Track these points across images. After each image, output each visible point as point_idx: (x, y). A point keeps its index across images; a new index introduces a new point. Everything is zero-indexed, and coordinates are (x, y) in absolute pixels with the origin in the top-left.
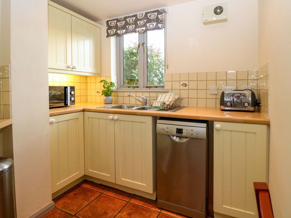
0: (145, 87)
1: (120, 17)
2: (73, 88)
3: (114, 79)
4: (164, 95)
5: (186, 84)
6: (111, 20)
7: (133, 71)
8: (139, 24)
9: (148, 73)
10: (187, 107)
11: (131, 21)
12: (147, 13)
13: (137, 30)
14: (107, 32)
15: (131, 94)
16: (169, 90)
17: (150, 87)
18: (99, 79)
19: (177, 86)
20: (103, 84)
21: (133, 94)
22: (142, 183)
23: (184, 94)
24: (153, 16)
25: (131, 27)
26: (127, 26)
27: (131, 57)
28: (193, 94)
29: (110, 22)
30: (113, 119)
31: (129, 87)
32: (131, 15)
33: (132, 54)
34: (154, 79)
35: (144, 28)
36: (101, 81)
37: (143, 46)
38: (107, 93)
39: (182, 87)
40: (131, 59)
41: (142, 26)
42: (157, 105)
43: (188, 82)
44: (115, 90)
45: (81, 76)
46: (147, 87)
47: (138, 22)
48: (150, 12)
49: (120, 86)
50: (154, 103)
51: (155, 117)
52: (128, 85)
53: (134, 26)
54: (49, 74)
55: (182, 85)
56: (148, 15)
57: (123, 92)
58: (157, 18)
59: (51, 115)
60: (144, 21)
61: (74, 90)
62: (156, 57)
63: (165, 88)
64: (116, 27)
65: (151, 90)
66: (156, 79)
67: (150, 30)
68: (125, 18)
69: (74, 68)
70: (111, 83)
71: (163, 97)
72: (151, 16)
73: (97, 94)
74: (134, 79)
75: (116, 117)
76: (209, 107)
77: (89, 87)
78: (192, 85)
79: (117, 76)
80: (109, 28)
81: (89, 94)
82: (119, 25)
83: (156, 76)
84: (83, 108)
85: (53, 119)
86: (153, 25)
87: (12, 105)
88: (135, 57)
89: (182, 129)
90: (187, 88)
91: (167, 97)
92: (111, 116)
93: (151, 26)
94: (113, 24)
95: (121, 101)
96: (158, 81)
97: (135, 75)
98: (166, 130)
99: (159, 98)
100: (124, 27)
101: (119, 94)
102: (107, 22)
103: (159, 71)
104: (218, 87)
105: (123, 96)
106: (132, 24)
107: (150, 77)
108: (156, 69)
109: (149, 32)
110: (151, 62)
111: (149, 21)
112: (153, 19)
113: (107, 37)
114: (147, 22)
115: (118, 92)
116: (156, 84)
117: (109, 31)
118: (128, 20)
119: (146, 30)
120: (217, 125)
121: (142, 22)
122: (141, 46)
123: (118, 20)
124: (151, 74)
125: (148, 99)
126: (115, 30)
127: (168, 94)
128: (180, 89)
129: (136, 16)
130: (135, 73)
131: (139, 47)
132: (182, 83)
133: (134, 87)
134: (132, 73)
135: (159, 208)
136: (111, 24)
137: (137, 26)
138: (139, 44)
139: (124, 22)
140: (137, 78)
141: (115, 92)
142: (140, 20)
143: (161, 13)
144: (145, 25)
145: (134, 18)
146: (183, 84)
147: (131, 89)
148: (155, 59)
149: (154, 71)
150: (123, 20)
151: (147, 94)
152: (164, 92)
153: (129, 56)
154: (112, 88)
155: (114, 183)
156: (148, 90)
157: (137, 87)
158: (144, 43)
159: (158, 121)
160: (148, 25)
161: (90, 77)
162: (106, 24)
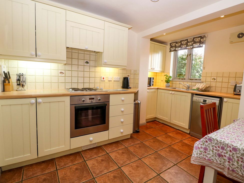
0: (189, 79)
1: (178, 41)
2: (153, 78)
3: (171, 74)
4: (200, 84)
5: (215, 79)
6: (173, 43)
7: (182, 69)
8: (189, 45)
9: (192, 71)
10: (214, 92)
11: (184, 43)
12: (194, 38)
13: (187, 48)
14: (170, 49)
15: (180, 82)
16: (204, 82)
17: (192, 79)
18: (163, 74)
19: (209, 79)
20: (165, 76)
21: (182, 83)
22: (183, 124)
23: (213, 84)
24: (198, 40)
25: (184, 46)
26: (182, 46)
27: (181, 61)
28: (219, 85)
29: (172, 44)
30: (171, 94)
31: (179, 79)
32: (184, 39)
33: (183, 59)
34: (196, 74)
35: (192, 47)
36: (165, 75)
37: (190, 56)
38: (167, 82)
39: (212, 80)
40: (181, 62)
41: (191, 46)
42: (194, 89)
43: (216, 77)
44: (171, 80)
45: (154, 72)
46: (190, 79)
47: (188, 44)
48: (196, 38)
49: (174, 78)
50: (193, 88)
51: (193, 94)
52: (178, 78)
53: (186, 46)
54: (149, 72)
55: (212, 79)
56: (195, 39)
57: (176, 81)
58: (200, 41)
59: (148, 89)
60: (192, 43)
61: (153, 79)
62: (199, 59)
63: (201, 80)
64: (176, 47)
65: (193, 81)
66: (197, 74)
67: (195, 47)
68: (181, 41)
69: (154, 69)
70: (170, 76)
71: (199, 85)
72: (197, 40)
73: (161, 82)
74: (182, 74)
75: (173, 92)
76: (229, 93)
77: (157, 78)
78: (219, 79)
79: (173, 72)
80: (171, 47)
81: (157, 82)
82: (177, 45)
83: (198, 72)
84: (157, 88)
85: (148, 90)
86: (197, 45)
87: (139, 83)
88: (184, 61)
89: (206, 100)
90: (215, 81)
91: (201, 85)
92: (171, 92)
93: (196, 46)
94: (174, 45)
95: (174, 86)
96: (199, 75)
97: (183, 72)
98: (198, 100)
99: (197, 85)
100: (180, 47)
101: (174, 82)
102: (171, 44)
103: (200, 69)
104: (236, 82)
105: (176, 84)
106: (185, 45)
107: (193, 73)
108: (198, 68)
109: (194, 49)
110: (195, 63)
111: (195, 43)
112: (197, 42)
113: (170, 52)
114: (194, 43)
115: (173, 81)
116: (197, 78)
117: (171, 49)
118: (182, 42)
119: (193, 48)
120: (225, 100)
121: (191, 43)
122: (189, 55)
123: (176, 43)
124: (194, 71)
125: (190, 86)
126: (174, 48)
127: (202, 84)
128: (211, 82)
129: (187, 40)
130: (183, 70)
131: (187, 56)
132: (212, 78)
133: (182, 79)
134: (182, 70)
135: (191, 136)
136: (172, 45)
137: (187, 46)
138: (188, 55)
139: (180, 44)
140: (184, 74)
141: (171, 81)
142: (189, 42)
143: (203, 38)
144: (192, 45)
145: (186, 41)
146: (214, 78)
147: (180, 80)
148: (198, 61)
149: (196, 69)
150: (179, 43)
151: (190, 83)
152: (200, 83)
153: (180, 61)
154: (170, 79)
155: (169, 122)
156: (191, 81)
157: (184, 79)
158: (191, 54)
159: (194, 96)
160: (194, 45)
161: (159, 73)
162: (170, 45)
